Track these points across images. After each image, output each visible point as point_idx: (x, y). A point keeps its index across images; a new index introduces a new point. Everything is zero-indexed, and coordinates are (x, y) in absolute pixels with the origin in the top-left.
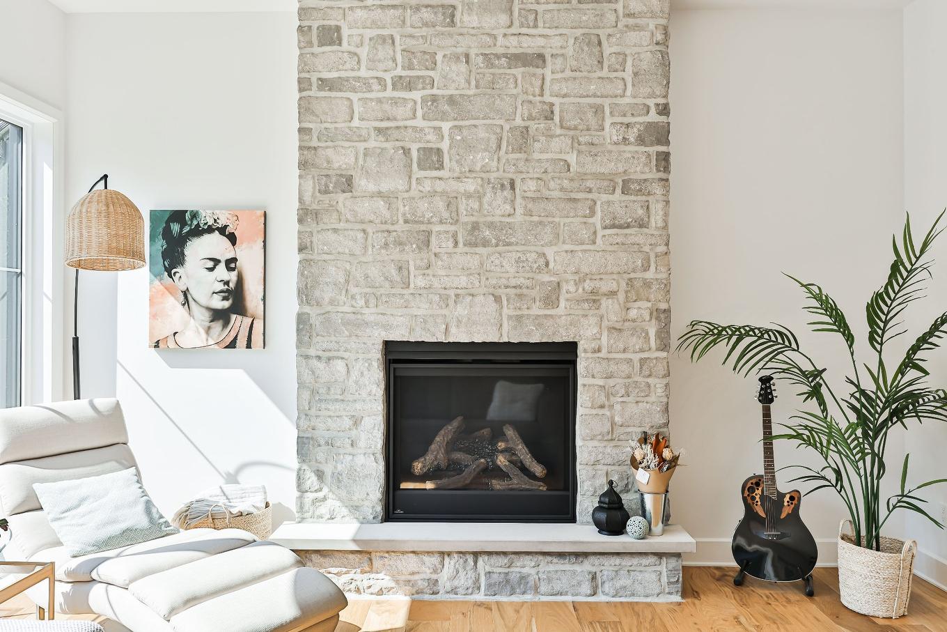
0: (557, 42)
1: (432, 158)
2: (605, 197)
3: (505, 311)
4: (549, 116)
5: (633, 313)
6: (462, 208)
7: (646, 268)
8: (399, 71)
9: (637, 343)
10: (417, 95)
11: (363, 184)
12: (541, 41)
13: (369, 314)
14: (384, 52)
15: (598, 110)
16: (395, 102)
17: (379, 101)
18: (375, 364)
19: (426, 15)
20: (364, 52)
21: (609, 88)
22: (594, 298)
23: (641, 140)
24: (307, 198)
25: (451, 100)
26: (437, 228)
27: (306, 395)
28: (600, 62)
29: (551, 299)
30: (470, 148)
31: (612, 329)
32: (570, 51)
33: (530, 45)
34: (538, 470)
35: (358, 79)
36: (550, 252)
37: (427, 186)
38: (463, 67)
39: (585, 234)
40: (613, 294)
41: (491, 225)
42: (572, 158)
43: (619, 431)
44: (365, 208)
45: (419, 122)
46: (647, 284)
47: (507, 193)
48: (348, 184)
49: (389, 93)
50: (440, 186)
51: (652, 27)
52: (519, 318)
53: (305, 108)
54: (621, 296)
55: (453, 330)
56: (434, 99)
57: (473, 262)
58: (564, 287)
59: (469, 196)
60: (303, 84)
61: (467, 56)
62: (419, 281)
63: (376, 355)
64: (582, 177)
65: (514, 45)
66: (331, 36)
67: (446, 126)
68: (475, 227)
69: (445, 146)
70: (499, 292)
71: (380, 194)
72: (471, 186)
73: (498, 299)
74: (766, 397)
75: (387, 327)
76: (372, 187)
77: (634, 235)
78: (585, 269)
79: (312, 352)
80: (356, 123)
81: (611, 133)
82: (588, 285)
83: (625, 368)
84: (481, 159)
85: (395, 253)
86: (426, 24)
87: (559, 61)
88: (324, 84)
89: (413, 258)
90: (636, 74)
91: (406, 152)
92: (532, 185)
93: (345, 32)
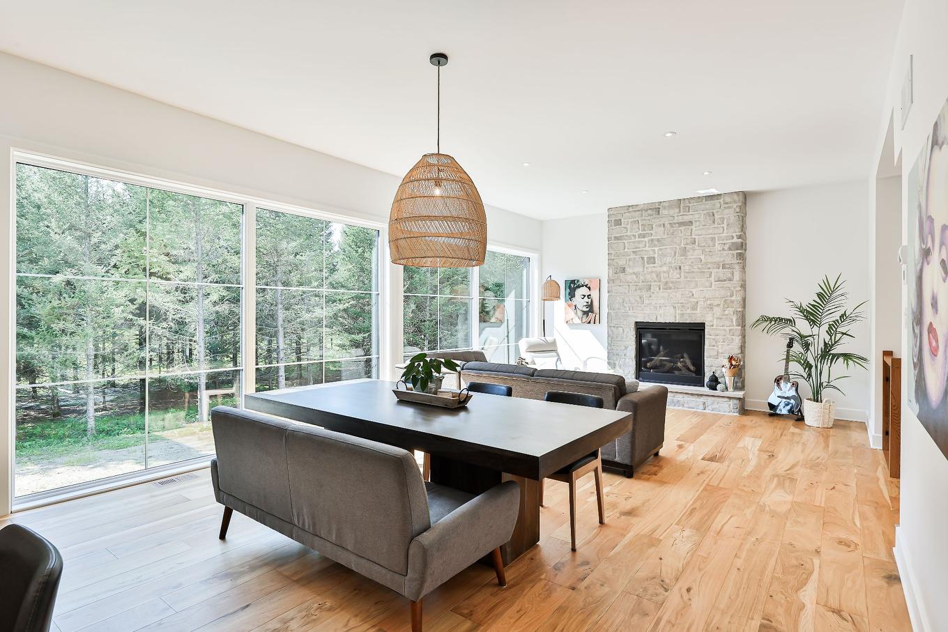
0: (697, 216)
1: (652, 260)
2: (716, 270)
3: (677, 312)
4: (694, 243)
5: (726, 312)
6: (662, 278)
7: (732, 296)
8: (640, 232)
9: (728, 323)
10: (646, 239)
11: (628, 270)
12: (691, 217)
13: (630, 313)
14: (635, 226)
15: (713, 239)
16: (639, 242)
17: (634, 242)
18: (632, 329)
19: (649, 212)
20: (628, 227)
21: (717, 231)
22: (711, 307)
23: (730, 249)
24: (610, 275)
25: (658, 240)
26: (652, 284)
27: (610, 338)
28: (714, 222)
29: (694, 308)
30: (665, 256)
31: (718, 318)
32: (702, 219)
33: (686, 218)
34: (692, 368)
35: (627, 236)
36: (694, 291)
37: (650, 270)
38: (662, 228)
39: (708, 284)
40: (719, 305)
41: (672, 282)
42: (702, 257)
43: (720, 354)
44: (629, 278)
45: (647, 248)
46: (732, 302)
47: (678, 270)
48: (623, 270)
49: (637, 239)
50: (654, 269)
51: (735, 206)
52: (682, 314)
53: (610, 246)
54: (722, 306)
55: (658, 318)
56: (652, 240)
57: (666, 295)
58: (699, 303)
59: (664, 272)
60: (609, 239)
61: (664, 225)
62: (647, 302)
63: (633, 326)
64: (706, 263)
65: (680, 219)
66: (618, 222)
67: (656, 249)
68: (667, 283)
69: (656, 256)
70: (676, 305)
71: (634, 273)
72: (665, 269)
73: (674, 308)
74: (790, 345)
75: (635, 317)
76: (631, 271)
77: (727, 284)
78: (707, 296)
79: (612, 325)
80: (626, 250)
81: (718, 247)
82: (709, 302)
83: (724, 333)
84: (668, 259)
85: (639, 292)
86: (649, 215)
87: (698, 223)
88: (616, 238)
89: (645, 294)
90: (728, 225)
91: (643, 258)
92: (687, 268)
93: (623, 221)
